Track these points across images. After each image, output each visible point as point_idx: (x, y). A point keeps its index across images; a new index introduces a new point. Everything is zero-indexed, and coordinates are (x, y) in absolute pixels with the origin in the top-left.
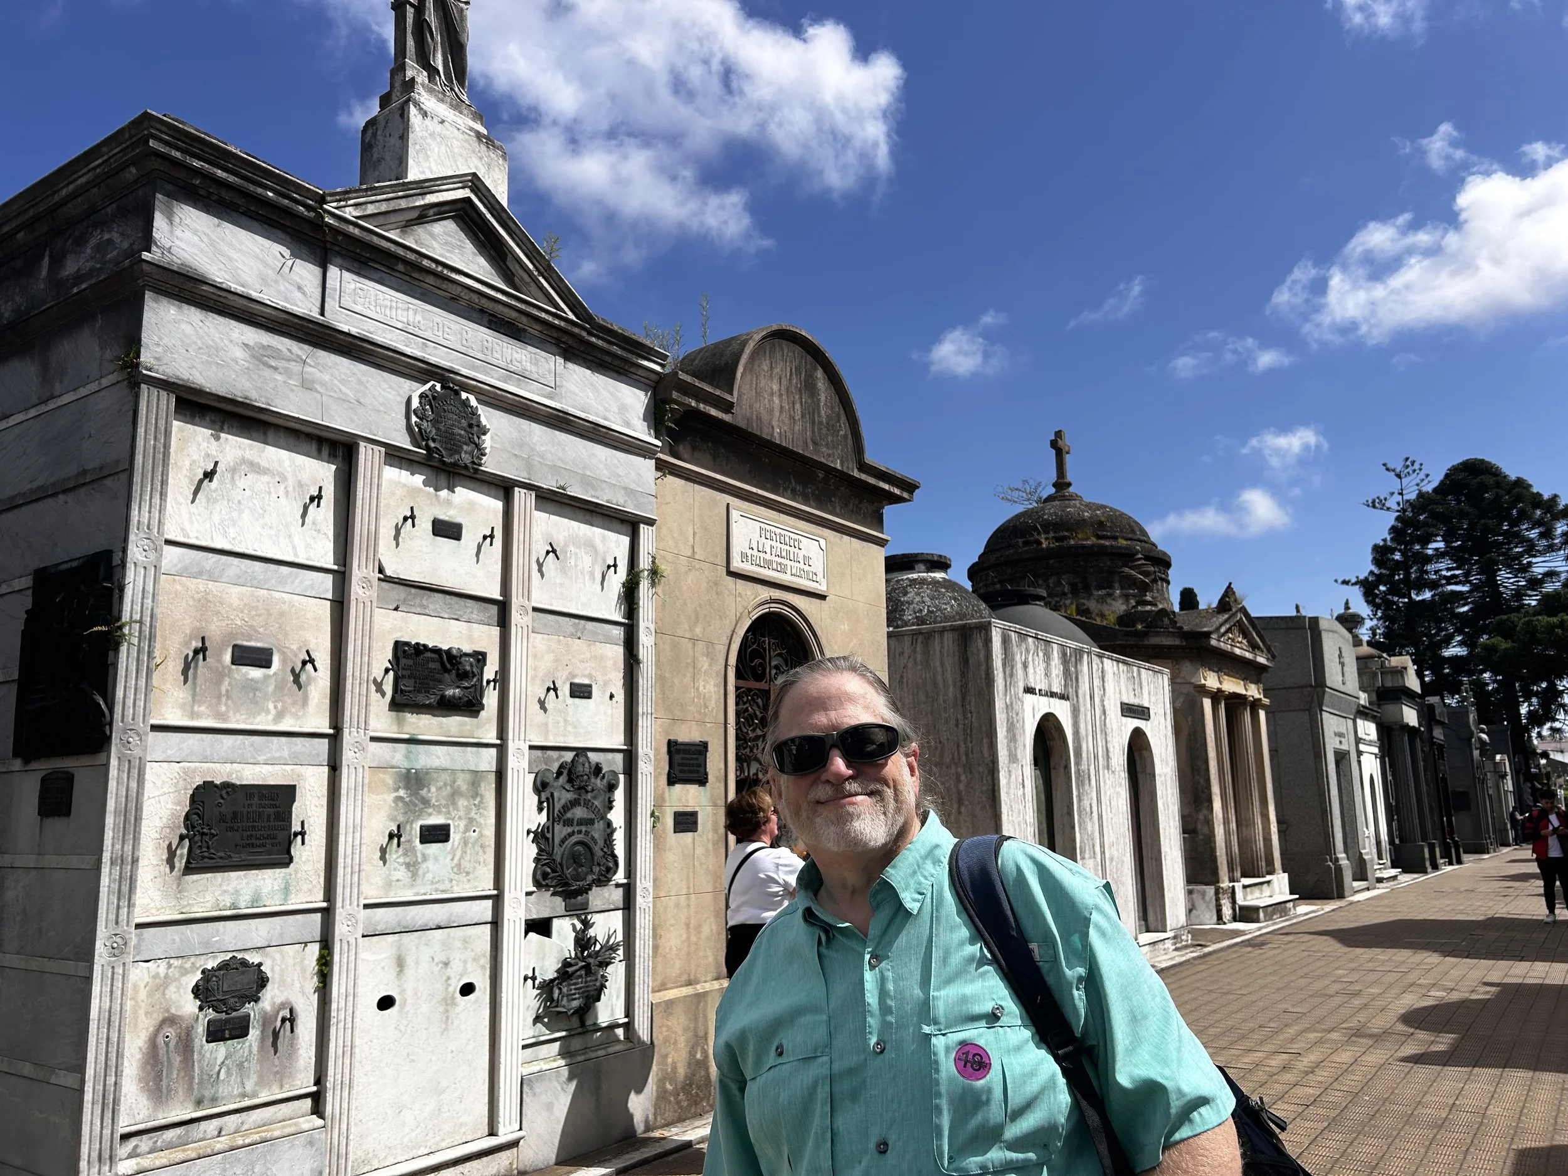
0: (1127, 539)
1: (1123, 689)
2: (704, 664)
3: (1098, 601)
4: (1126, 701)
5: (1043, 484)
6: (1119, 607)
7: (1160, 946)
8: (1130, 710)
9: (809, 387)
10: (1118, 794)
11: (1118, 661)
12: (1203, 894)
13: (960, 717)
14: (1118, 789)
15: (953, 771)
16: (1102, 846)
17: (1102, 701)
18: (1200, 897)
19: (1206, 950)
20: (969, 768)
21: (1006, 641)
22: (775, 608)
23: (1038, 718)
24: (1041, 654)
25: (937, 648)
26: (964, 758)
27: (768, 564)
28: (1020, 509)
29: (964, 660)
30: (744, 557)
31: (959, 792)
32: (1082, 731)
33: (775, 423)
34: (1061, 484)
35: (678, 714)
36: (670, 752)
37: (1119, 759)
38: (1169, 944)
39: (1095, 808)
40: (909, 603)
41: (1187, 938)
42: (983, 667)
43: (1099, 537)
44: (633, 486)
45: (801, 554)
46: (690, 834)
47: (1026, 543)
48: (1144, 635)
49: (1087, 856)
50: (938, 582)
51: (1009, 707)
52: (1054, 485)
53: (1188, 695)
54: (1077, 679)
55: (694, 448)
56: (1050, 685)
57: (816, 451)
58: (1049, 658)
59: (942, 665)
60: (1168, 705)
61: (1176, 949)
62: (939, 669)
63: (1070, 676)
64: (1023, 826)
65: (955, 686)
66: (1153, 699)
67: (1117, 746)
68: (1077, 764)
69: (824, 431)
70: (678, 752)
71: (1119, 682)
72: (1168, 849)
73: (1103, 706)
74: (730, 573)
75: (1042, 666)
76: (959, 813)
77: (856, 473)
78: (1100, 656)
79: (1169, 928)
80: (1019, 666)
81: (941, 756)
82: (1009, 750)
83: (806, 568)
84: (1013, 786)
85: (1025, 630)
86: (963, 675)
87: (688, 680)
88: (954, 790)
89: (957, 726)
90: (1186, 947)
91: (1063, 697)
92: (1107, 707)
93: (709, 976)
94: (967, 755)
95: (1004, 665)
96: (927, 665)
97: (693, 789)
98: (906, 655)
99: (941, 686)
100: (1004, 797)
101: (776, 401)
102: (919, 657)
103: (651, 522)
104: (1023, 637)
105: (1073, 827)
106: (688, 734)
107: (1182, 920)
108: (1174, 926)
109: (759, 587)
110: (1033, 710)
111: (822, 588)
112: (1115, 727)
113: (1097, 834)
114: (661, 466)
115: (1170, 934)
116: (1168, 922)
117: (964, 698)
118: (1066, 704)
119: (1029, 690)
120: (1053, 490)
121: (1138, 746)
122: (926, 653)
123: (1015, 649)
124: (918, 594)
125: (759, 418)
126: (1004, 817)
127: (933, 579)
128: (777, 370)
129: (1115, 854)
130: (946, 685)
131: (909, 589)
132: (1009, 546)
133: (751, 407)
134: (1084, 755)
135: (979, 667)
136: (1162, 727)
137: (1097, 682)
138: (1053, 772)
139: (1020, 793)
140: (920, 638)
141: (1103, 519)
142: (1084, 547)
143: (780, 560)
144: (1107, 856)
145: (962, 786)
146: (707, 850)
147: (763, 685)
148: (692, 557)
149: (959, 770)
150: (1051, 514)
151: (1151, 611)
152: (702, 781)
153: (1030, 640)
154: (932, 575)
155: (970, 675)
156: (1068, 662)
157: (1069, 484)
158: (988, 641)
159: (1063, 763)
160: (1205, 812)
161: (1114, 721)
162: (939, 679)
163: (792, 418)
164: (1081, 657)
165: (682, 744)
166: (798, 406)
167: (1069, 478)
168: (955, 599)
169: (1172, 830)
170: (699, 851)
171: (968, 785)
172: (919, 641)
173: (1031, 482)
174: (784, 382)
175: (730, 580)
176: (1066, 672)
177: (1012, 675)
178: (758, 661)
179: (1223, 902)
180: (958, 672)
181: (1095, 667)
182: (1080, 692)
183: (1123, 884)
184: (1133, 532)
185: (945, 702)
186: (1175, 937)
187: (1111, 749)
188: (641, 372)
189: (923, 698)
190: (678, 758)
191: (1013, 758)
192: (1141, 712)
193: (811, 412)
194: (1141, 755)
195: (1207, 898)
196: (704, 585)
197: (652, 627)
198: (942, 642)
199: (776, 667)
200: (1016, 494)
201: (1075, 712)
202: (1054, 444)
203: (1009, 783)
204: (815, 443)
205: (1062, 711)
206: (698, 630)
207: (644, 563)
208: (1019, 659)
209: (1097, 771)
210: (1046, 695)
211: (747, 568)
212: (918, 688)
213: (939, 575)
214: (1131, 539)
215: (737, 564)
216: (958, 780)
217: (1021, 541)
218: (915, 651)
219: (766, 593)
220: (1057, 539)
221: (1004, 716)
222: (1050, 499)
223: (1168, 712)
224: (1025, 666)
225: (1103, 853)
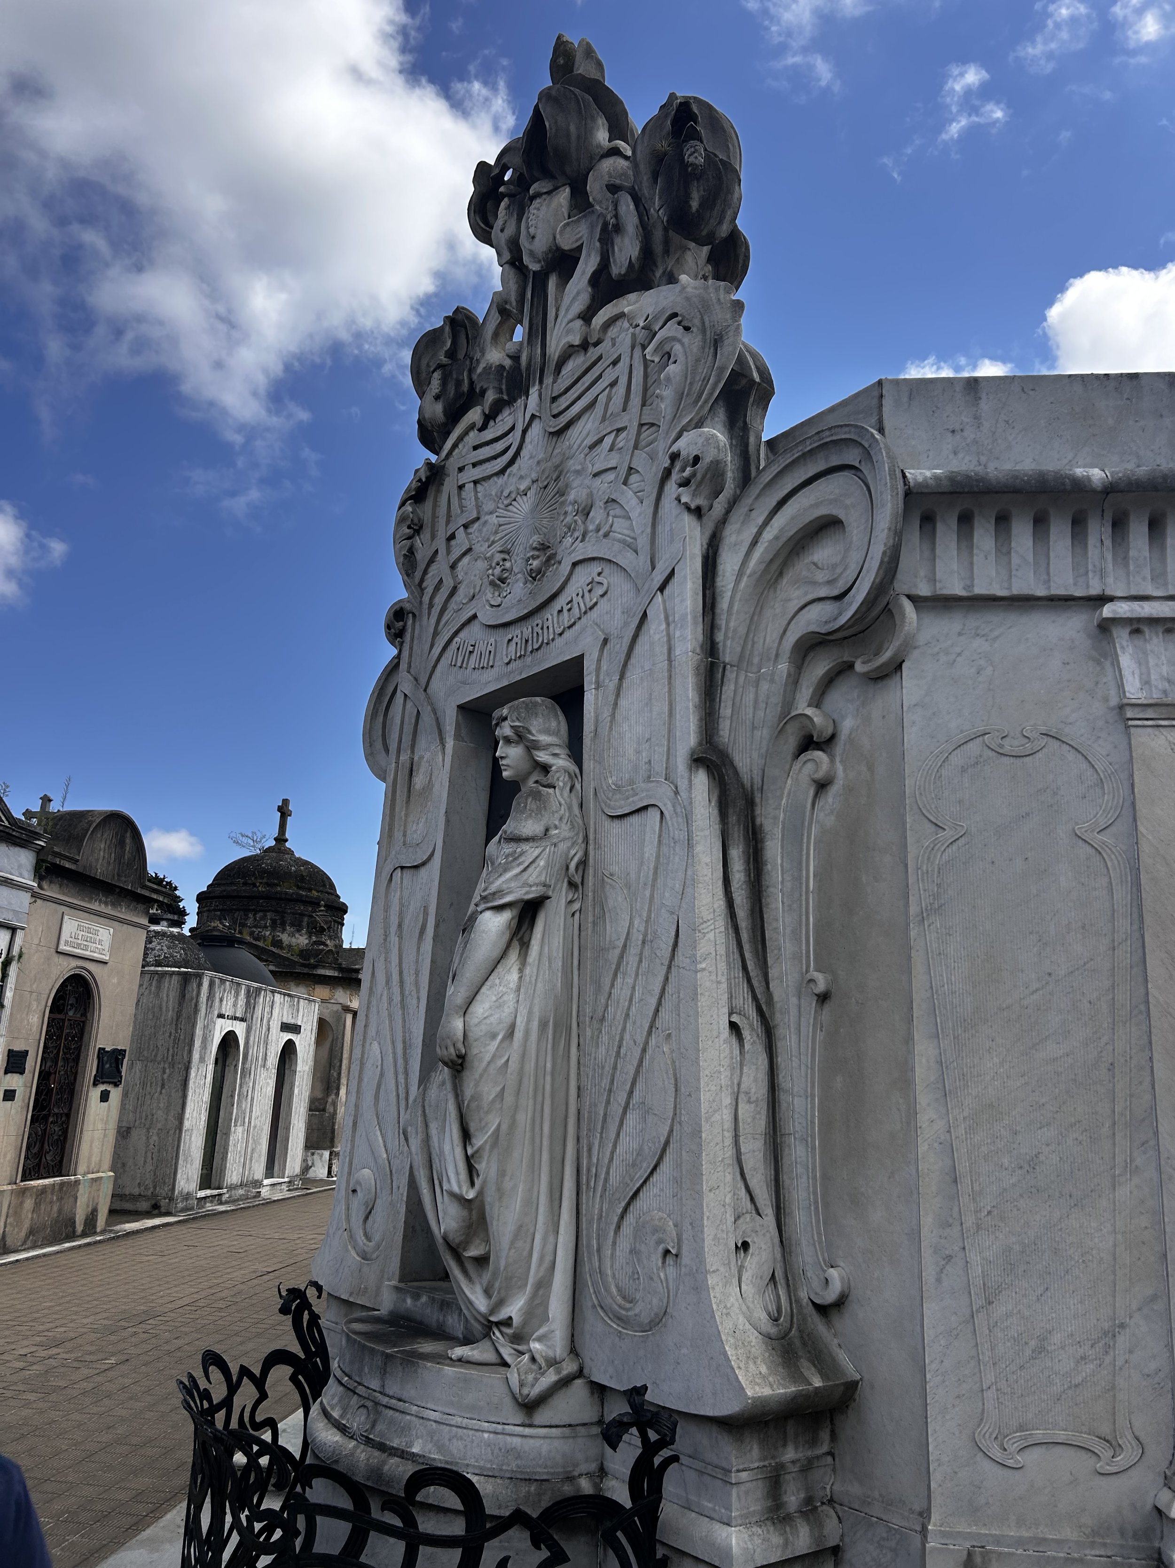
0: (318, 892)
1: (285, 1013)
2: (34, 1005)
3: (289, 935)
4: (285, 1021)
5: (267, 837)
6: (302, 940)
7: (278, 1187)
8: (286, 1027)
9: (121, 843)
10: (268, 1083)
11: (285, 994)
12: (321, 1156)
13: (173, 1031)
14: (269, 1080)
15: (162, 1066)
16: (250, 1118)
17: (269, 1021)
18: (319, 1158)
19: (309, 1191)
20: (172, 1065)
21: (212, 984)
22: (77, 971)
23: (223, 1034)
24: (233, 992)
25: (166, 985)
26: (170, 1058)
27: (78, 946)
28: (246, 853)
29: (183, 995)
30: (66, 942)
31: (163, 1080)
32: (251, 1042)
33: (98, 867)
34: (281, 839)
35: (16, 1035)
36: (8, 1056)
37: (273, 1060)
38: (284, 1187)
39: (250, 1093)
40: (153, 949)
41: (298, 1183)
42: (194, 1001)
43: (299, 888)
44: (17, 909)
45: (98, 938)
46: (10, 1102)
47: (245, 884)
48: (315, 967)
49: (239, 1124)
50: (175, 936)
51: (205, 1027)
52: (275, 839)
53: (337, 1011)
54: (254, 1007)
55: (51, 882)
56: (235, 1012)
57: (119, 880)
58: (238, 995)
59: (168, 996)
60: (315, 1024)
61: (288, 1190)
62: (165, 998)
63: (250, 1006)
64: (200, 1103)
65: (173, 1010)
66: (305, 1019)
67: (273, 1052)
68: (243, 1064)
69: (125, 867)
70: (13, 1056)
71: (283, 1009)
72: (296, 1122)
73: (269, 1025)
74: (57, 952)
75: (233, 1000)
76: (161, 1093)
77: (139, 891)
78: (273, 992)
79: (286, 1175)
80: (217, 1000)
81: (156, 1056)
82: (201, 1055)
83: (99, 947)
84: (198, 1078)
85: (225, 977)
86: (180, 1004)
87: (24, 1015)
88: (160, 1079)
89: (170, 1037)
90: (297, 1189)
91: (242, 1020)
92: (271, 1025)
93: (7, 1182)
94: (173, 1056)
95: (207, 1000)
96: (157, 995)
97: (16, 1077)
98: (144, 987)
99: (164, 1009)
100: (191, 1084)
101: (102, 854)
102: (153, 989)
103: (23, 929)
104: (223, 981)
105: (233, 1105)
106: (18, 1047)
107: (297, 1170)
108: (291, 1174)
109: (71, 959)
110: (221, 1028)
111: (106, 958)
112: (274, 1038)
113: (248, 1110)
114: (35, 896)
115: (286, 1180)
116: (287, 1172)
117: (177, 1020)
118: (244, 1024)
119: (221, 1016)
120: (273, 843)
121: (289, 1051)
122: (159, 987)
123: (216, 990)
124: (159, 944)
125: (91, 865)
126: (189, 1098)
127: (172, 932)
128: (105, 836)
129: (258, 1124)
130: (167, 1010)
131: (154, 939)
132: (232, 884)
133: (87, 859)
134: (249, 1058)
135: (192, 999)
136: (308, 1038)
137: (267, 1009)
138: (227, 1068)
139: (202, 1082)
140: (156, 977)
141: (304, 874)
142: (286, 893)
143: (85, 943)
144: (252, 1124)
145: (165, 1076)
146: (17, 1112)
147: (61, 1016)
148: (38, 945)
149: (166, 1066)
150: (267, 865)
151: (322, 950)
152: (22, 1072)
153: (228, 983)
154: (171, 929)
155: (185, 1005)
156: (252, 997)
157: (286, 840)
158: (200, 985)
159: (234, 1063)
160: (333, 1096)
161: (274, 1035)
162: (164, 1004)
163: (109, 863)
164: (260, 993)
165: (16, 1052)
166: (113, 855)
167: (287, 836)
168: (184, 949)
169: (302, 1109)
170: (13, 1111)
171: (169, 1076)
172: (156, 978)
173: (259, 834)
174: (108, 842)
175: (56, 955)
176: (248, 1003)
177: (211, 1007)
178: (61, 1002)
179: (334, 1162)
180: (177, 1002)
181: (268, 999)
182: (255, 1016)
183: (260, 1144)
184: (324, 886)
185: (165, 1020)
186: (289, 1182)
187: (269, 1054)
188: (33, 846)
189: (151, 1017)
190: (12, 1059)
191: (202, 1059)
192: (295, 1029)
193: (120, 858)
194: (290, 1058)
195: (323, 1158)
196: (42, 960)
197: (13, 987)
198: (170, 982)
199: (71, 1005)
200: (245, 840)
201: (249, 1030)
202: (280, 809)
203: (196, 1076)
204: (118, 875)
205: (239, 1029)
206: (34, 986)
207: (15, 952)
208: (217, 996)
209: (256, 1069)
210: (231, 1019)
211: (68, 949)
212: (148, 1009)
213: (175, 930)
214: (322, 892)
215: (63, 947)
216: (164, 1072)
217: (242, 881)
218: (151, 985)
219: (75, 963)
220: (268, 884)
221: (202, 1033)
222: (270, 849)
223: (314, 1028)
224: (221, 1000)
225: (250, 1122)
